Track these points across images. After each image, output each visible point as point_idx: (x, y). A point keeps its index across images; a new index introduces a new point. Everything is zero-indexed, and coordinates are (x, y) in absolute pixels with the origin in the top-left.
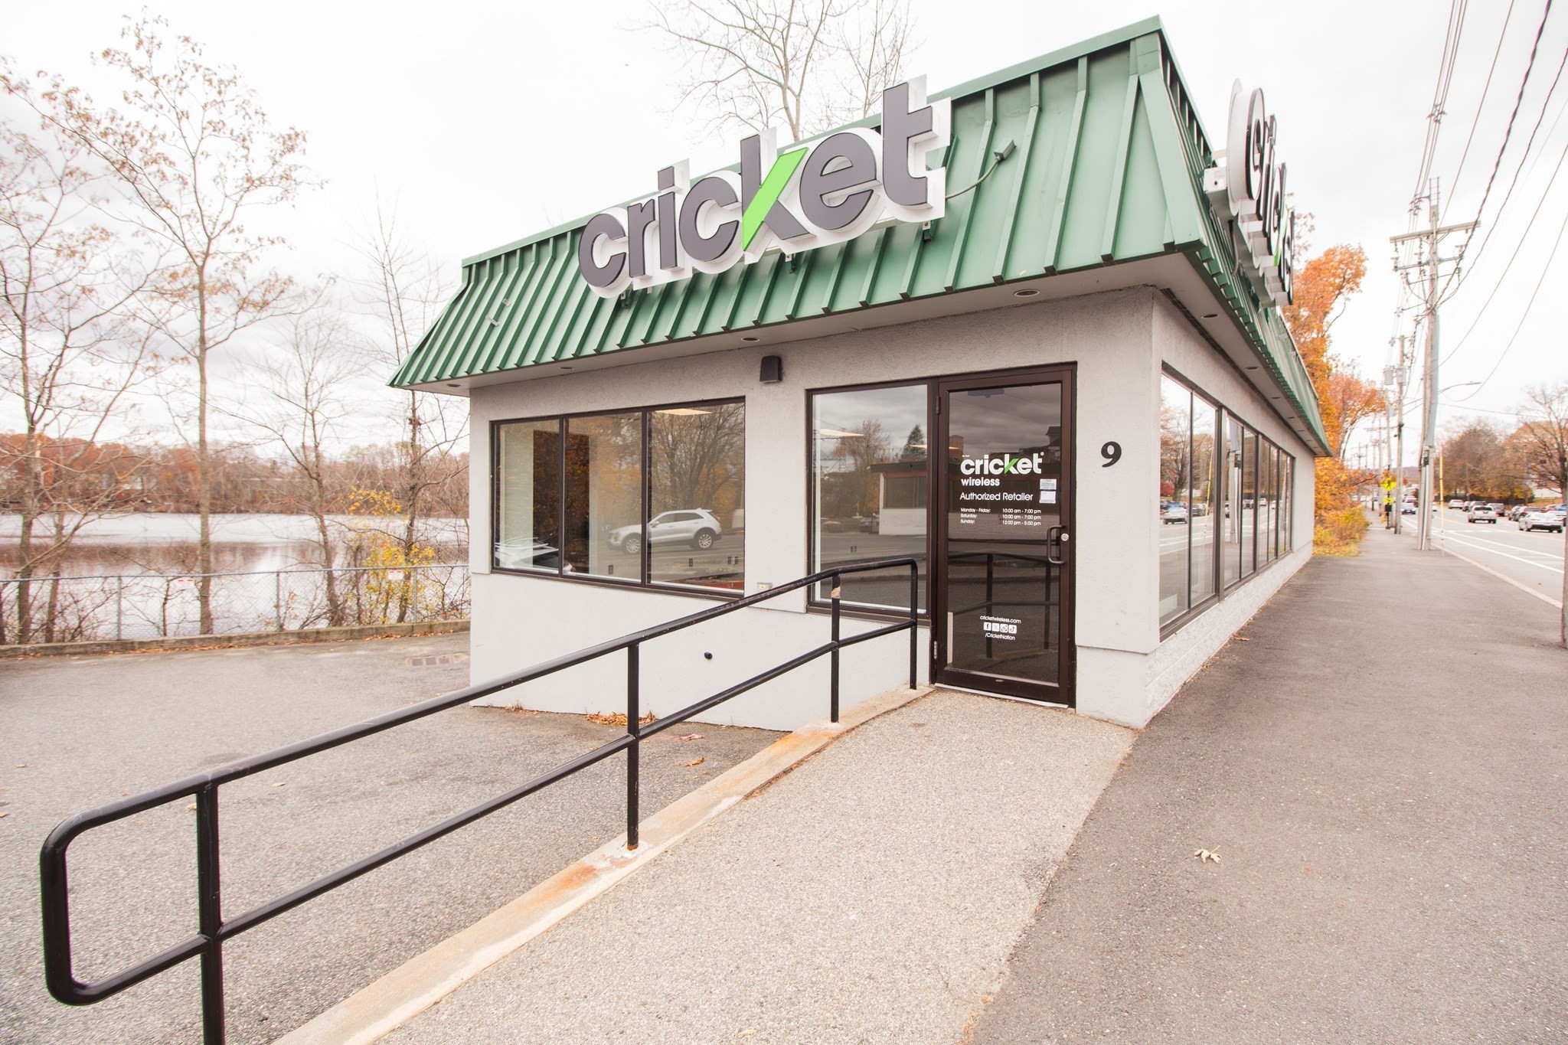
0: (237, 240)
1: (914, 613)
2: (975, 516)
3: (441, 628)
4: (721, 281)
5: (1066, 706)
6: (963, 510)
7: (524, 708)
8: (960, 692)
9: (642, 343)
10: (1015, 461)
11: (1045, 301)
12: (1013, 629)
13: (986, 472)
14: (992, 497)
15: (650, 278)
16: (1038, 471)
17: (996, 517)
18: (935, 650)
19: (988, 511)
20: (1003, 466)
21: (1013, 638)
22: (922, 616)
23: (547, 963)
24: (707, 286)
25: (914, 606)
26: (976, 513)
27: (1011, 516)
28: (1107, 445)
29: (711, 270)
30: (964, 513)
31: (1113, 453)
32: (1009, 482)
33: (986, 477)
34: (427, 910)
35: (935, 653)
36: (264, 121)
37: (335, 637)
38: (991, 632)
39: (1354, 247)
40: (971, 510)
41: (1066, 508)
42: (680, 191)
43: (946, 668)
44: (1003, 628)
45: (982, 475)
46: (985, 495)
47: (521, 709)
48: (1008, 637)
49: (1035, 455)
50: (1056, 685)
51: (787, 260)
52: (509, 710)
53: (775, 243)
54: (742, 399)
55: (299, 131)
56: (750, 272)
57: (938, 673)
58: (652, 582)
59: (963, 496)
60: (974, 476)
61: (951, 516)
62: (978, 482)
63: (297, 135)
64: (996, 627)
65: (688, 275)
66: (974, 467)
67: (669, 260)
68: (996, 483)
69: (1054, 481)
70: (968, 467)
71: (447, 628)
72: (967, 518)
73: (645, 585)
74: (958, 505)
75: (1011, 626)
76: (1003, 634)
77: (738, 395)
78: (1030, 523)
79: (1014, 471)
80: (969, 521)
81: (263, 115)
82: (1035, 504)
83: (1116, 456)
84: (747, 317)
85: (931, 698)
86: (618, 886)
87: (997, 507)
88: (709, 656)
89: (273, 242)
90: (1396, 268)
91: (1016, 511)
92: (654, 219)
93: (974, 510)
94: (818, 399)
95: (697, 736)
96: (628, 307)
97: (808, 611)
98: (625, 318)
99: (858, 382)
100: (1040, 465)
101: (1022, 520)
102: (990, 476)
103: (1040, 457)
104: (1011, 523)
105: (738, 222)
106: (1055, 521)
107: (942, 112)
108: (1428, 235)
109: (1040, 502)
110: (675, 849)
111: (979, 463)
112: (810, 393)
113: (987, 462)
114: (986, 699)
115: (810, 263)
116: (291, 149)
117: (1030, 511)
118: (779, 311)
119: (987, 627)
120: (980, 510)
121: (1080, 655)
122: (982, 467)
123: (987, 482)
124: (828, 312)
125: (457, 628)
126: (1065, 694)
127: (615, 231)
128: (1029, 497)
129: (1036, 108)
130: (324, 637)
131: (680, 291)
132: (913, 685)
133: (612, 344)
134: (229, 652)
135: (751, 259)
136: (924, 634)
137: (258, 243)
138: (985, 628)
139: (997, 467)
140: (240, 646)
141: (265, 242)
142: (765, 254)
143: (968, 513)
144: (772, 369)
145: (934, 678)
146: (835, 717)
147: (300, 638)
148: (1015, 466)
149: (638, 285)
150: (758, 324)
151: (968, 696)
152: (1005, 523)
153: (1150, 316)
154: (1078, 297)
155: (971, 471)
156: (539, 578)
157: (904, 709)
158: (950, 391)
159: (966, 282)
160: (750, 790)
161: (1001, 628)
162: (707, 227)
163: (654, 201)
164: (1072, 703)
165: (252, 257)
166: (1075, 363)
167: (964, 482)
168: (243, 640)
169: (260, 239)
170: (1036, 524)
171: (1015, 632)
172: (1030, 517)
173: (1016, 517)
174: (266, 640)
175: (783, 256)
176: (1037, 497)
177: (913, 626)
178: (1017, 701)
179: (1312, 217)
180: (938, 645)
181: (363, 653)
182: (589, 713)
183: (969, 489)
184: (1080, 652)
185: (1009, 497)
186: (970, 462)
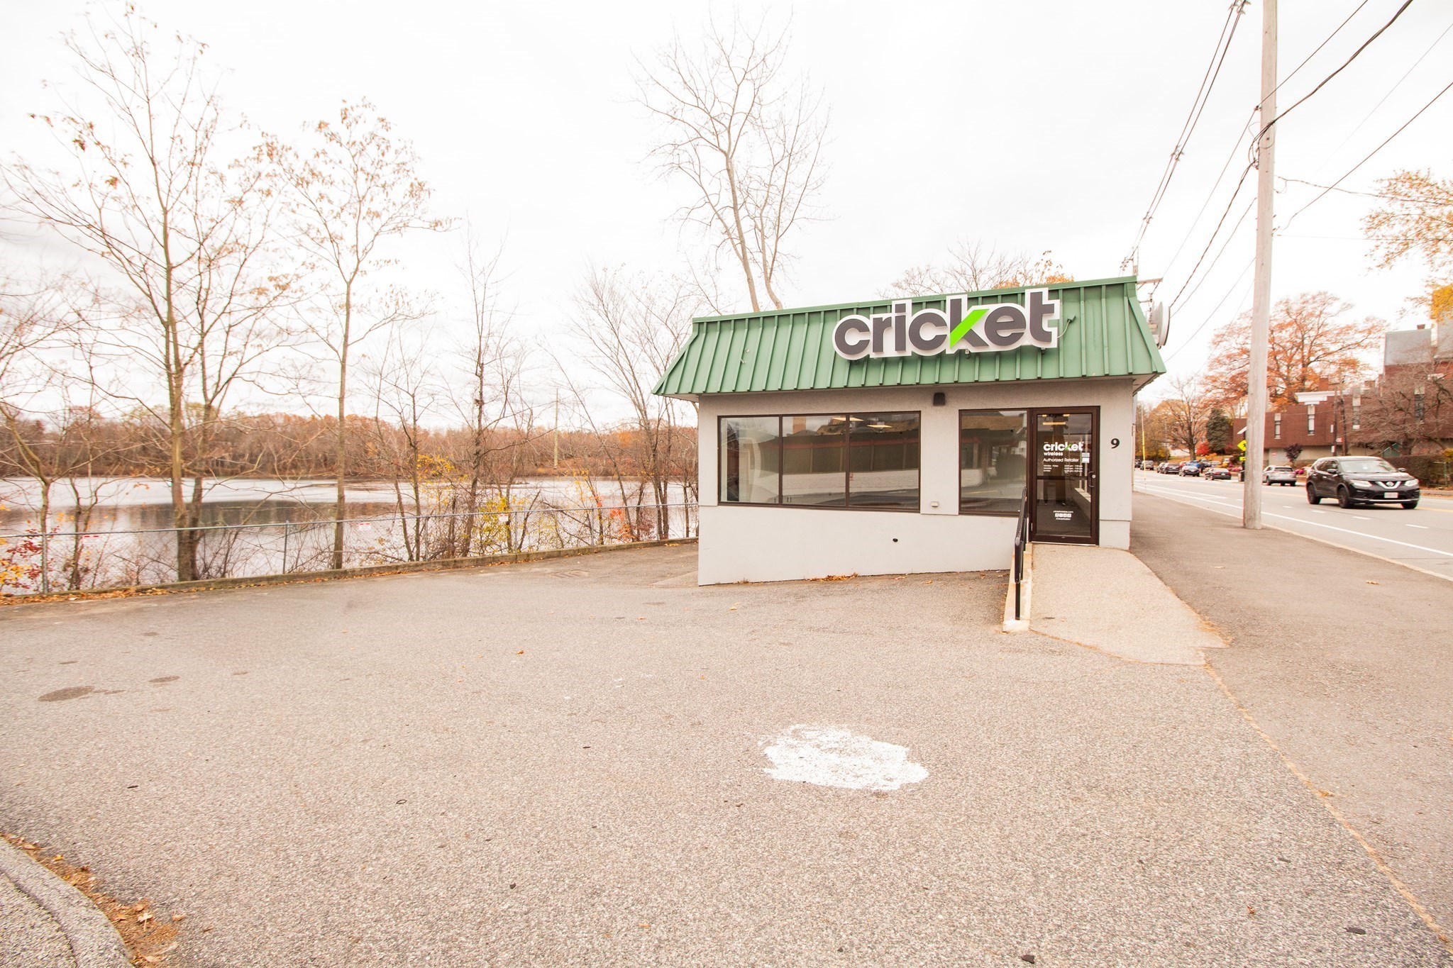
2: (1051, 469)
4: (929, 359)
5: (1095, 545)
6: (1046, 466)
10: (1070, 445)
12: (1070, 516)
14: (1059, 460)
16: (1081, 449)
17: (1060, 469)
19: (1058, 466)
20: (1064, 447)
21: (1069, 519)
22: (1024, 512)
27: (1068, 469)
28: (1113, 440)
31: (1116, 443)
32: (1066, 454)
33: (1056, 451)
35: (1031, 529)
38: (1058, 518)
41: (1094, 465)
43: (1036, 535)
44: (1065, 515)
45: (1054, 451)
46: (1055, 459)
47: (748, 582)
48: (1067, 519)
49: (1080, 443)
50: (1090, 536)
54: (918, 412)
57: (1033, 537)
59: (1045, 460)
60: (1050, 451)
61: (1040, 469)
62: (1052, 454)
64: (1061, 515)
66: (1050, 447)
68: (1062, 454)
69: (1089, 453)
70: (1047, 447)
73: (848, 507)
74: (1043, 464)
75: (1068, 514)
76: (1063, 518)
77: (920, 410)
78: (1077, 470)
79: (1069, 449)
80: (1048, 471)
82: (1079, 463)
87: (1062, 465)
88: (895, 540)
91: (1071, 466)
97: (961, 514)
100: (1082, 447)
101: (1073, 469)
102: (1058, 451)
103: (1082, 443)
106: (1089, 470)
109: (1083, 461)
111: (1053, 446)
112: (962, 411)
113: (1057, 445)
115: (982, 357)
117: (1077, 466)
119: (1056, 515)
120: (1053, 466)
122: (1054, 448)
123: (1057, 454)
124: (997, 380)
126: (1096, 541)
128: (1077, 460)
139: (1061, 447)
143: (1048, 467)
144: (940, 399)
145: (1031, 539)
147: (443, 565)
148: (1070, 447)
151: (1050, 545)
152: (1066, 471)
155: (1049, 449)
156: (762, 506)
158: (1037, 414)
161: (1063, 515)
164: (1098, 544)
166: (1098, 408)
167: (1045, 454)
170: (1079, 471)
172: (1077, 468)
173: (1071, 468)
175: (966, 352)
176: (1080, 460)
178: (1072, 545)
180: (1032, 525)
181: (537, 569)
182: (807, 578)
183: (1047, 457)
184: (1101, 523)
185: (1067, 460)
186: (1048, 445)
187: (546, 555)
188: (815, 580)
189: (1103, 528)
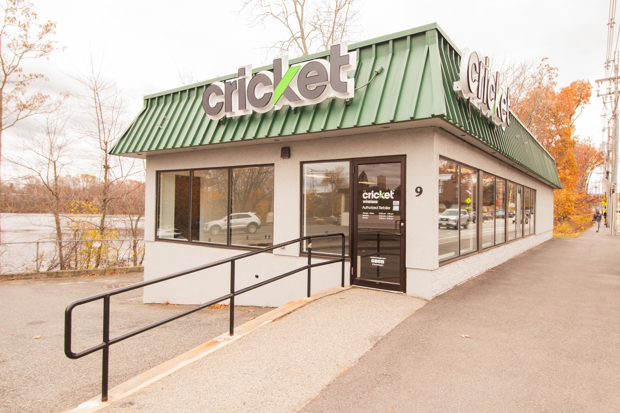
0: (19, 76)
1: (343, 256)
2: (368, 216)
3: (120, 271)
4: (264, 116)
5: (403, 292)
6: (363, 213)
7: (170, 303)
8: (362, 288)
9: (230, 141)
10: (383, 193)
11: (394, 130)
13: (372, 198)
14: (375, 208)
15: (234, 113)
16: (392, 198)
17: (376, 216)
18: (352, 271)
19: (373, 213)
20: (379, 196)
21: (383, 265)
22: (347, 257)
23: (206, 364)
24: (259, 117)
25: (343, 253)
26: (369, 214)
27: (382, 216)
28: (417, 188)
29: (260, 111)
30: (364, 214)
31: (419, 191)
32: (382, 202)
33: (372, 200)
34: (153, 361)
35: (352, 272)
36: (36, 18)
37: (66, 275)
38: (374, 263)
39: (586, 81)
40: (367, 213)
41: (402, 213)
42: (247, 77)
43: (357, 279)
44: (379, 261)
45: (371, 199)
46: (372, 207)
47: (169, 304)
48: (381, 265)
49: (391, 191)
50: (399, 284)
51: (292, 109)
52: (163, 304)
53: (287, 103)
54: (273, 165)
55: (52, 22)
56: (276, 114)
57: (354, 281)
58: (232, 244)
59: (364, 207)
60: (368, 199)
61: (359, 216)
62: (369, 202)
63: (52, 24)
64: (376, 261)
65: (251, 113)
66: (368, 196)
67: (242, 106)
68: (376, 202)
69: (398, 202)
70: (365, 196)
71: (123, 271)
72: (365, 216)
73: (229, 246)
74: (361, 211)
75: (382, 261)
76: (379, 264)
77: (271, 163)
78: (389, 219)
79: (383, 198)
80: (366, 218)
81: (36, 15)
82: (391, 211)
83: (421, 192)
84: (276, 132)
85: (350, 290)
86: (227, 346)
87: (377, 212)
88: (257, 277)
89: (37, 77)
90: (598, 95)
91: (384, 214)
92: (236, 89)
93: (368, 213)
94: (305, 166)
95: (252, 311)
96: (224, 124)
97: (300, 256)
98: (222, 129)
99: (322, 159)
100: (393, 195)
101: (386, 217)
102: (374, 199)
103: (393, 192)
104: (382, 218)
105: (272, 93)
106: (398, 218)
107: (354, 57)
108: (614, 79)
109: (393, 210)
110: (247, 336)
111: (370, 194)
112: (302, 163)
113: (373, 193)
114: (372, 291)
115: (302, 111)
116: (48, 31)
117: (389, 214)
118: (289, 130)
119: (373, 261)
120: (370, 213)
121: (408, 272)
122: (371, 195)
123: (373, 202)
124: (308, 132)
125: (127, 271)
126: (402, 288)
127: (219, 92)
128: (389, 208)
129: (391, 54)
130: (60, 275)
131: (247, 118)
132: (343, 286)
133: (217, 140)
134: (13, 282)
135: (277, 108)
136: (348, 265)
137: (30, 77)
138: (372, 262)
139: (377, 196)
140: (18, 279)
141: (33, 77)
142: (283, 106)
143: (365, 214)
144: (286, 152)
145: (352, 283)
146: (309, 295)
147: (48, 275)
148: (384, 195)
149: (228, 115)
150: (280, 135)
151: (365, 290)
152: (380, 218)
153: (433, 138)
154: (407, 129)
155: (367, 197)
156: (178, 243)
157: (338, 294)
158: (358, 164)
159: (362, 123)
160: (275, 318)
161: (378, 261)
162: (259, 94)
163: (236, 81)
164: (405, 292)
165: (26, 83)
166: (406, 155)
167: (364, 202)
168: (19, 276)
169: (31, 75)
170: (391, 219)
171: (383, 263)
172: (389, 216)
173: (384, 216)
174: (30, 277)
175: (290, 107)
176: (392, 208)
177: (343, 261)
178: (384, 291)
179: (557, 70)
180: (354, 269)
181: (81, 282)
183: (366, 205)
184: (408, 271)
185: (381, 208)
186: (366, 194)
187: (129, 270)
189: (410, 274)
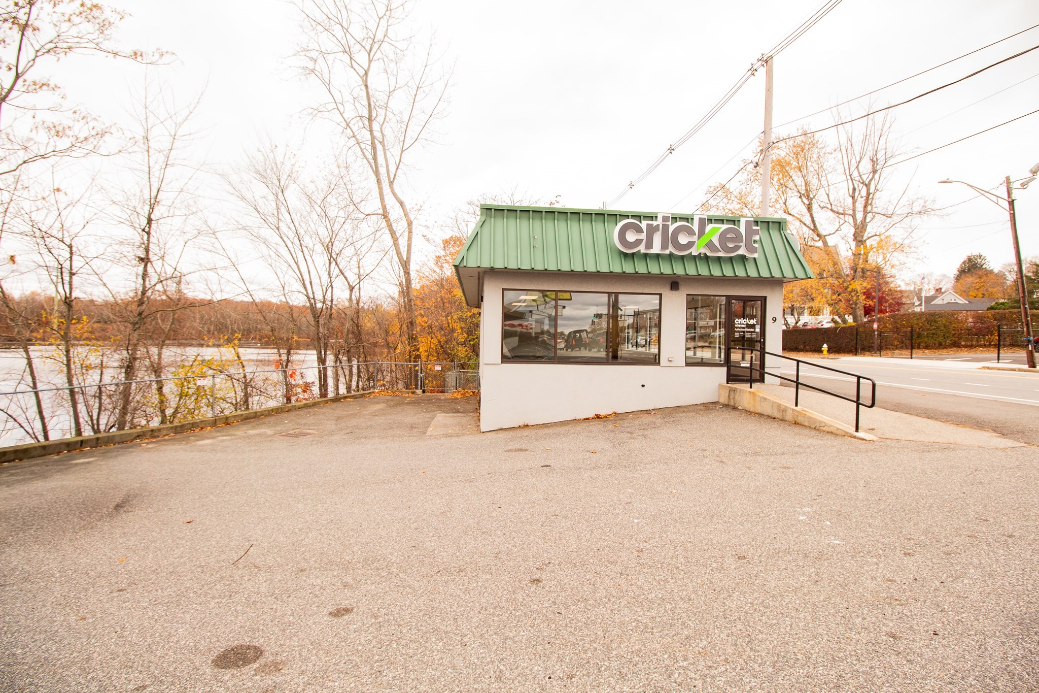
5: (762, 383)
8: (735, 383)
11: (757, 282)
14: (743, 329)
20: (746, 322)
28: (773, 318)
31: (775, 320)
32: (748, 326)
35: (728, 374)
41: (763, 333)
43: (731, 377)
44: (746, 365)
45: (741, 324)
49: (754, 319)
50: (760, 378)
52: (520, 427)
57: (728, 379)
59: (735, 329)
60: (739, 324)
62: (739, 326)
68: (745, 326)
69: (760, 326)
70: (737, 321)
73: (609, 362)
77: (659, 293)
79: (749, 323)
82: (754, 332)
88: (643, 386)
97: (686, 366)
99: (706, 294)
100: (756, 322)
102: (743, 324)
103: (757, 320)
106: (760, 336)
109: (756, 330)
111: (740, 320)
113: (742, 320)
115: (707, 258)
119: (742, 365)
121: (767, 369)
123: (742, 326)
126: (762, 380)
128: (752, 330)
136: (726, 366)
144: (675, 286)
153: (782, 288)
166: (765, 298)
167: (736, 325)
172: (753, 335)
173: (749, 335)
182: (577, 418)
183: (737, 328)
185: (748, 330)
187: (244, 416)
188: (587, 419)
189: (767, 372)
